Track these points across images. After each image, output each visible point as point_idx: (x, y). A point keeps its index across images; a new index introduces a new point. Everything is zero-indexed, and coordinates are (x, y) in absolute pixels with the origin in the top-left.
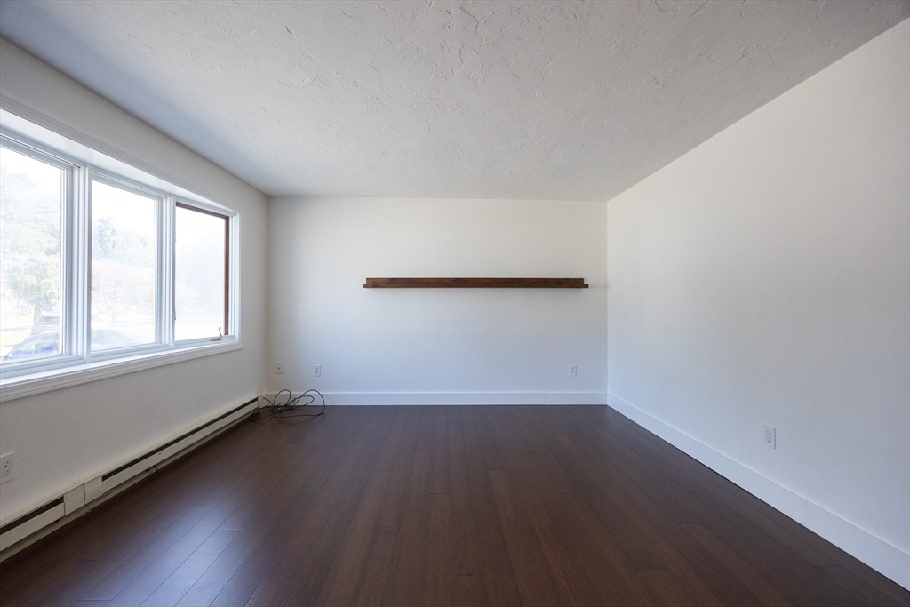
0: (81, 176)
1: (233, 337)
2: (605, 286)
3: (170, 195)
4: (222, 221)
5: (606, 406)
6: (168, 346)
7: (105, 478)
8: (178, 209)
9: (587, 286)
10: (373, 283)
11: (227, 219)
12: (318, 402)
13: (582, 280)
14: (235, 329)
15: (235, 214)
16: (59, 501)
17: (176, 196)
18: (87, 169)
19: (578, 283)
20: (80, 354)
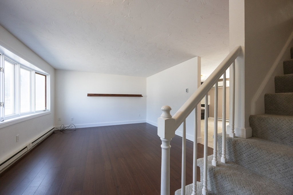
0: (17, 67)
1: (48, 110)
2: (146, 96)
3: (34, 70)
4: (44, 77)
5: (146, 123)
6: (34, 112)
7: (32, 143)
8: (36, 74)
9: (142, 96)
10: (89, 95)
11: (46, 76)
12: (74, 128)
13: (141, 95)
14: (49, 107)
15: (48, 75)
16: (26, 147)
17: (36, 71)
18: (19, 65)
19: (140, 96)
20: (18, 114)
